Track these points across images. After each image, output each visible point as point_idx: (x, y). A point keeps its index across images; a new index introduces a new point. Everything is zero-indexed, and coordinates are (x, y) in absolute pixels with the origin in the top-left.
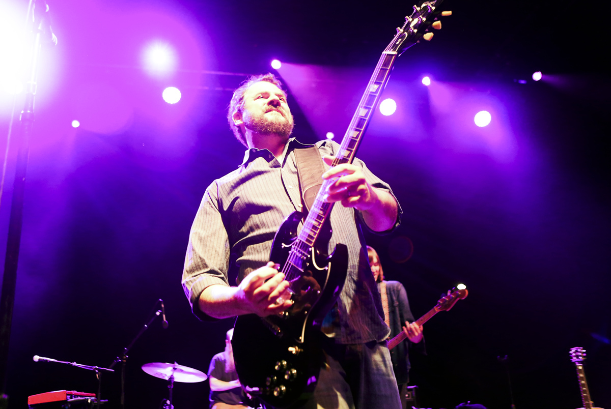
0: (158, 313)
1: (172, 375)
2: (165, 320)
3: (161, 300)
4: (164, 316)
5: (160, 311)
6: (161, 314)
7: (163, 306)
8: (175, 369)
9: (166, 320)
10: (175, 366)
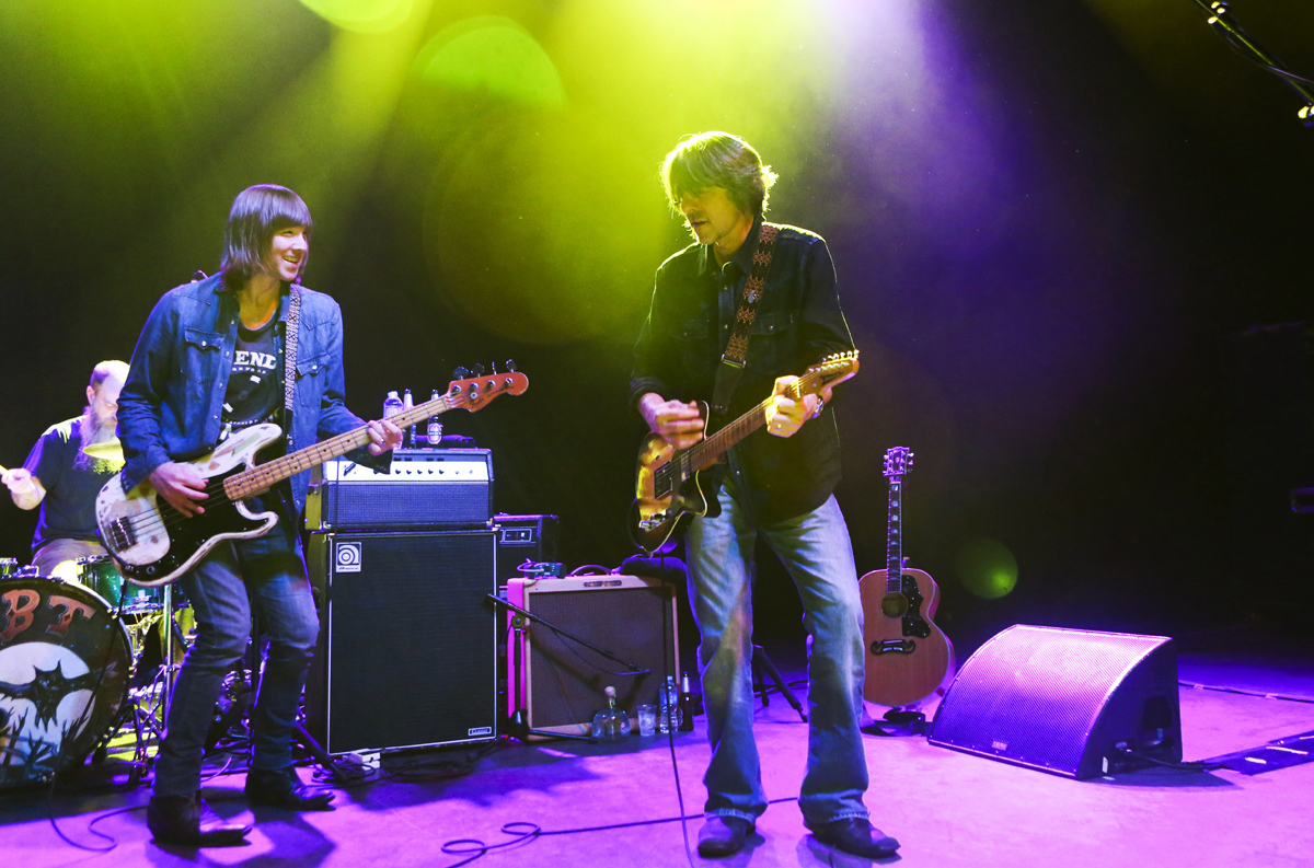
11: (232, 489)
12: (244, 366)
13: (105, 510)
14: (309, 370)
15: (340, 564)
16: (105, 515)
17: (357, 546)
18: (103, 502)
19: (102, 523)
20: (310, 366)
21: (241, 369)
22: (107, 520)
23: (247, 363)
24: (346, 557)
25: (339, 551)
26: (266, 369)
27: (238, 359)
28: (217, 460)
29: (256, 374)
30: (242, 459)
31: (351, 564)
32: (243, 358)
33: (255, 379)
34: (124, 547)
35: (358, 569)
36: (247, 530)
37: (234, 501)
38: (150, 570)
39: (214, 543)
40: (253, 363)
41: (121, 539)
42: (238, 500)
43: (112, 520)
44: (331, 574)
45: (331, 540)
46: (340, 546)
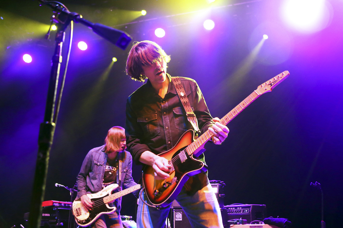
11: (106, 200)
12: (108, 170)
13: (75, 206)
14: (123, 171)
15: (177, 218)
16: (75, 207)
17: (181, 213)
18: (74, 204)
19: (74, 209)
20: (124, 170)
21: (107, 170)
22: (75, 208)
23: (108, 169)
24: (178, 216)
25: (176, 214)
26: (113, 170)
27: (107, 168)
28: (102, 193)
29: (110, 172)
30: (109, 193)
31: (179, 218)
32: (108, 168)
33: (110, 173)
34: (78, 215)
35: (181, 220)
36: (108, 211)
37: (105, 204)
38: (84, 221)
39: (100, 215)
40: (110, 169)
41: (78, 213)
42: (106, 203)
43: (76, 208)
44: (174, 221)
45: (174, 211)
46: (177, 213)
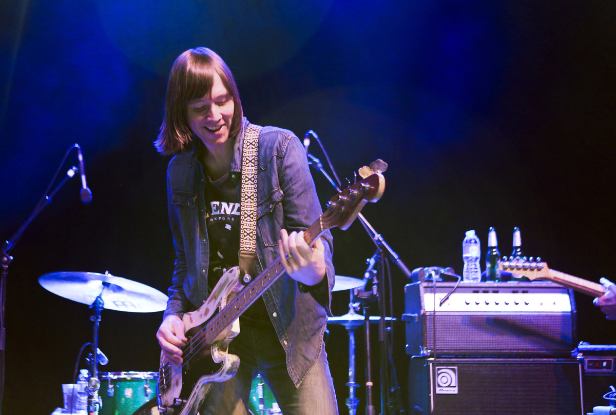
0: (71, 173)
1: (99, 297)
2: (85, 186)
3: (77, 145)
4: (83, 178)
5: (74, 168)
6: (77, 176)
7: (81, 157)
8: (106, 285)
9: (88, 185)
10: (106, 278)
12: (217, 217)
15: (439, 386)
17: (455, 372)
24: (444, 380)
25: (439, 374)
29: (227, 222)
31: (449, 386)
33: (228, 226)
35: (455, 391)
44: (432, 394)
45: (431, 364)
46: (439, 369)
